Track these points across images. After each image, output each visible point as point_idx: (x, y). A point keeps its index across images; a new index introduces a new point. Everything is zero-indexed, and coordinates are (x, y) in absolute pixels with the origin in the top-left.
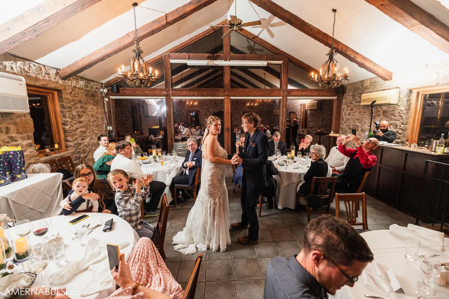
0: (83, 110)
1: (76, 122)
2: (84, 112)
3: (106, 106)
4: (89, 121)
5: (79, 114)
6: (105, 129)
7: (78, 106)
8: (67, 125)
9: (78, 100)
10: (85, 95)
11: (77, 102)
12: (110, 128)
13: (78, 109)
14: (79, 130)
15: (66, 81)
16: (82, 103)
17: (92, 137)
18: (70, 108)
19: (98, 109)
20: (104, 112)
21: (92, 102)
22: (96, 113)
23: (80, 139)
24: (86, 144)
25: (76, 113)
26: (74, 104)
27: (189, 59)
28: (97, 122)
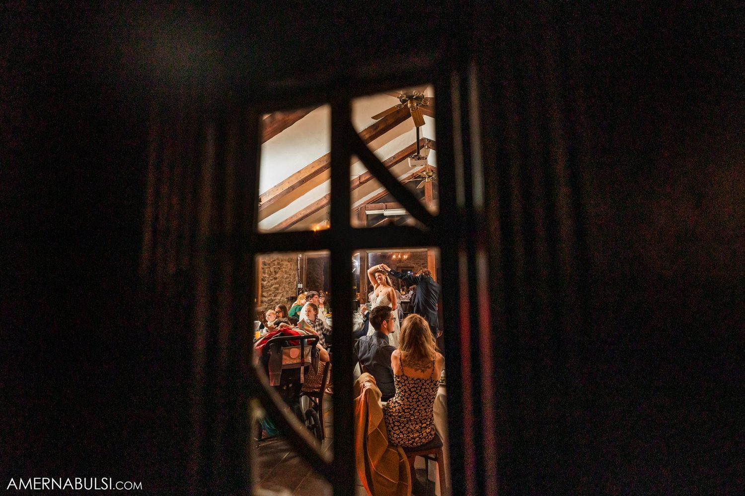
1: (272, 278)
2: (279, 269)
3: (299, 263)
6: (295, 287)
8: (265, 281)
12: (300, 286)
13: (275, 265)
14: (274, 286)
16: (279, 260)
17: (283, 295)
18: (269, 264)
19: (292, 265)
20: (296, 268)
22: (289, 270)
23: (273, 295)
24: (277, 301)
27: (386, 209)
28: (289, 279)
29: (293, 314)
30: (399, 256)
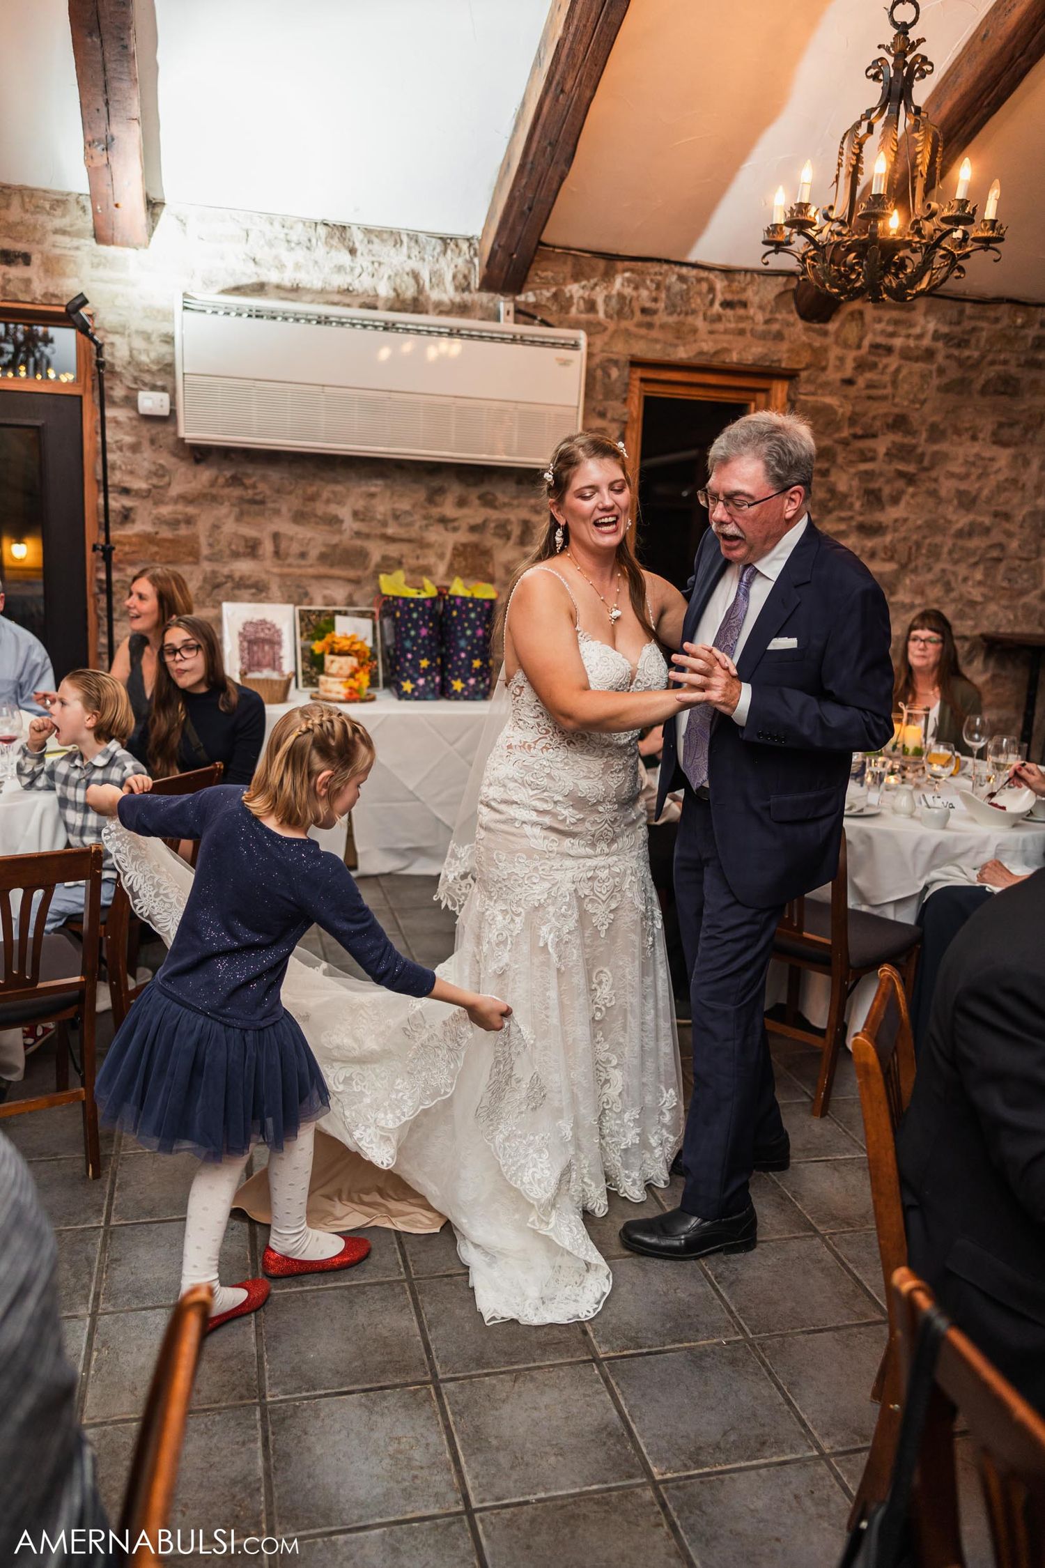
0: (911, 468)
2: (910, 478)
5: (877, 485)
7: (881, 445)
9: (886, 415)
10: (945, 389)
11: (878, 424)
15: (832, 327)
16: (911, 433)
21: (987, 423)
25: (855, 483)
26: (855, 437)
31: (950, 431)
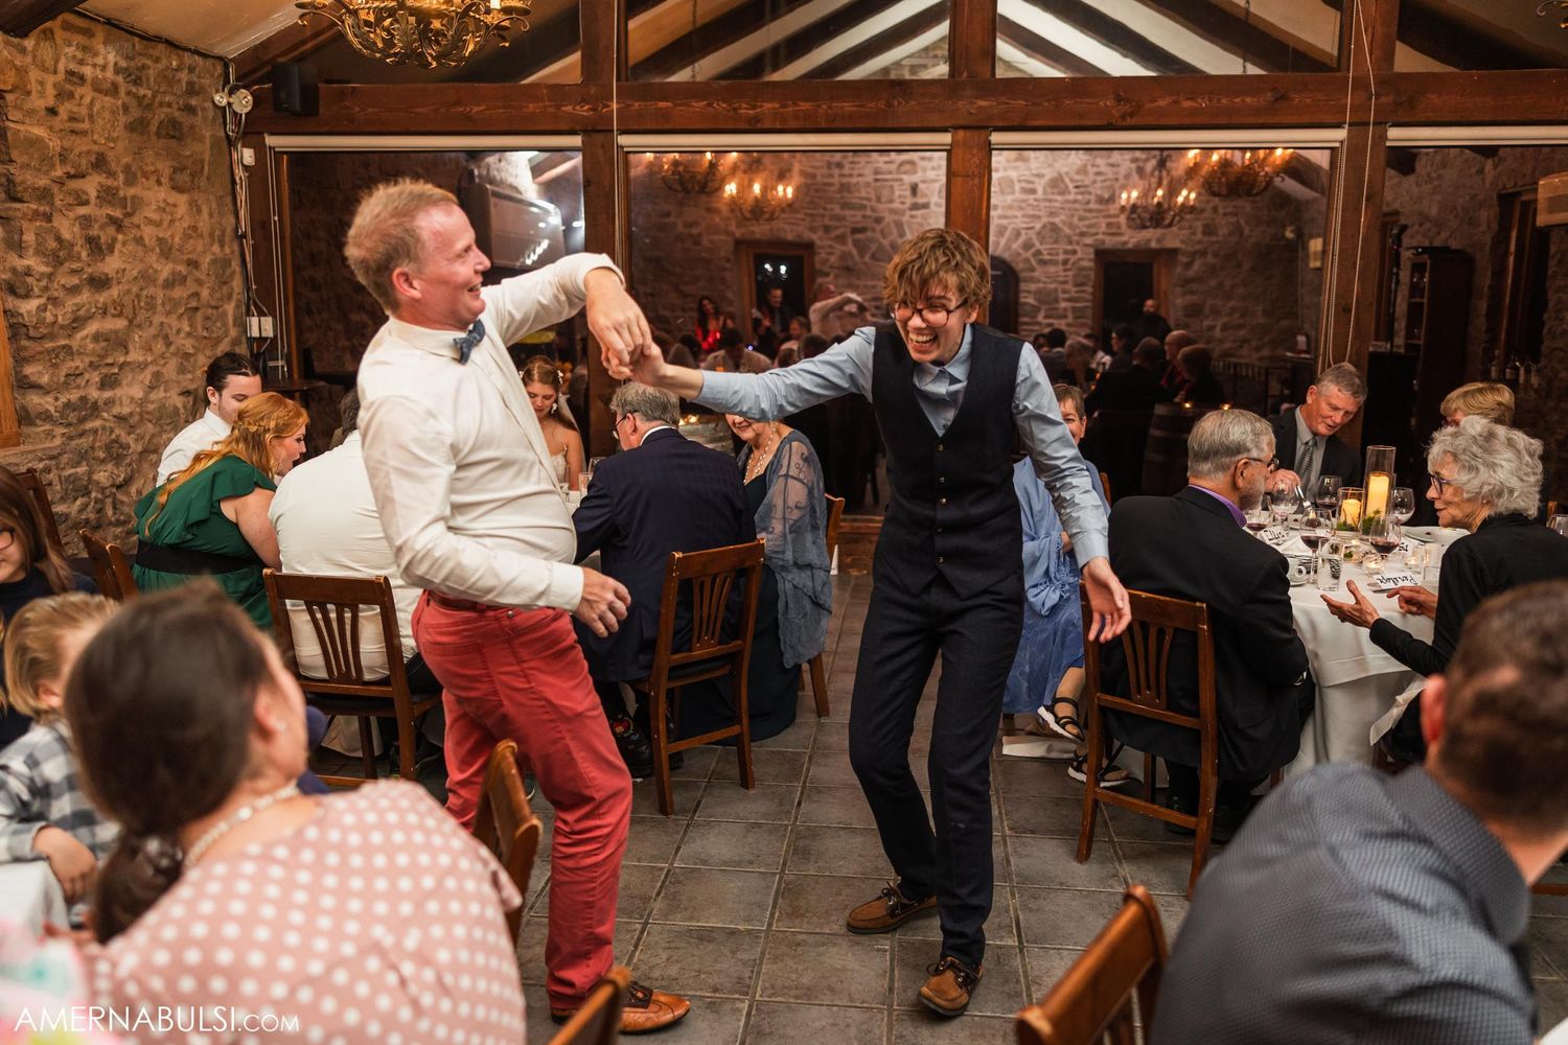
0: (117, 213)
1: (76, 280)
2: (118, 225)
3: (242, 195)
4: (146, 277)
5: (94, 232)
6: (234, 331)
7: (91, 187)
8: (27, 296)
9: (89, 153)
10: (131, 128)
11: (83, 162)
12: (262, 326)
13: (86, 203)
14: (92, 327)
15: (29, 44)
16: (111, 174)
17: (157, 375)
18: (44, 195)
19: (199, 211)
20: (229, 231)
21: (165, 167)
22: (187, 237)
23: (96, 377)
24: (126, 410)
25: (76, 230)
26: (70, 176)
28: (192, 287)
29: (194, 517)
30: (757, 188)
31: (139, 174)
